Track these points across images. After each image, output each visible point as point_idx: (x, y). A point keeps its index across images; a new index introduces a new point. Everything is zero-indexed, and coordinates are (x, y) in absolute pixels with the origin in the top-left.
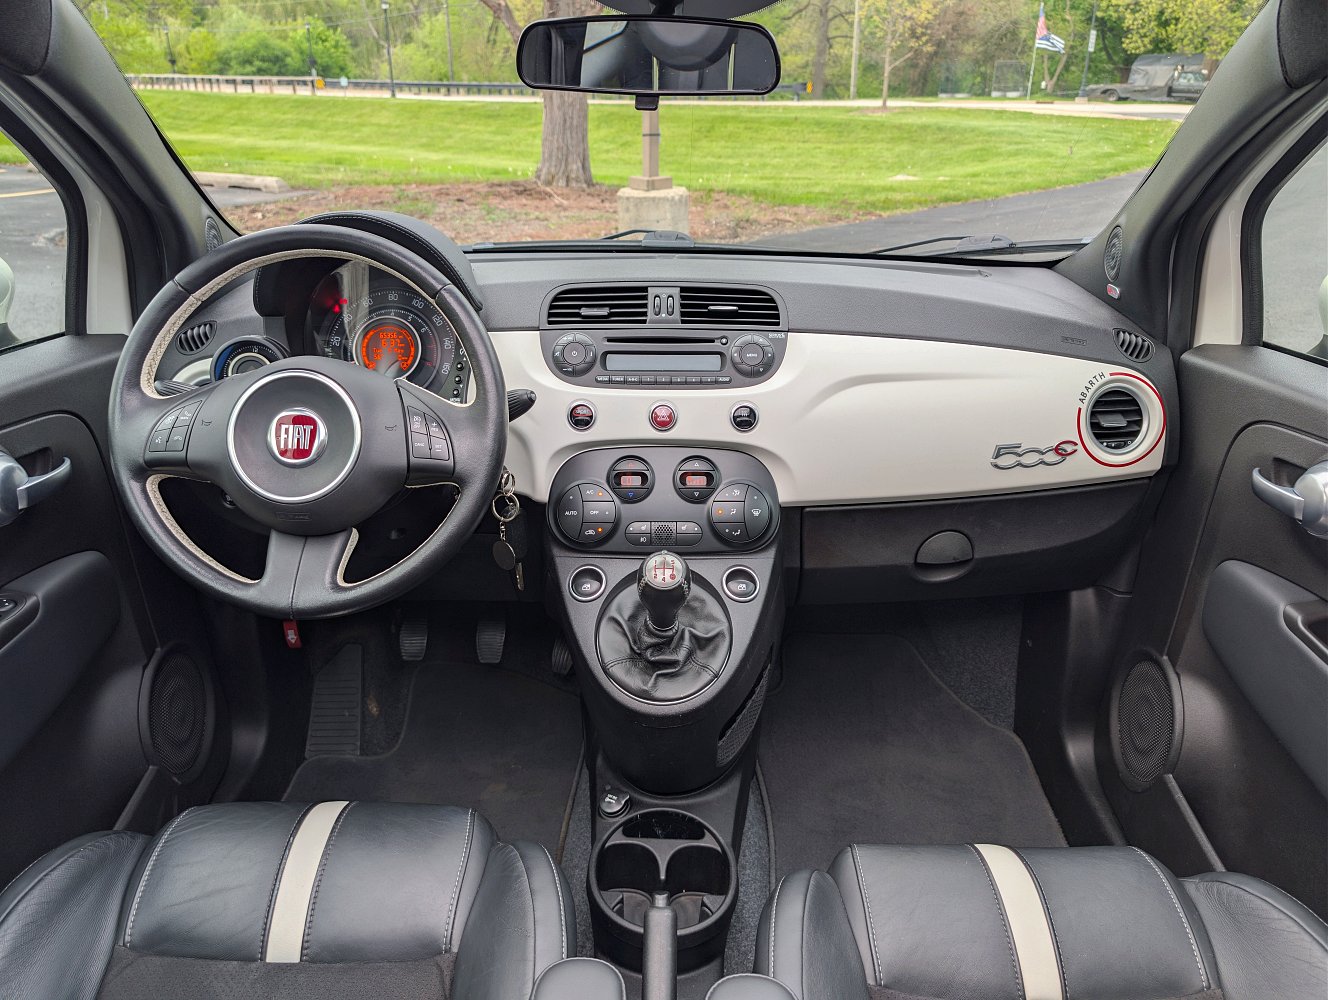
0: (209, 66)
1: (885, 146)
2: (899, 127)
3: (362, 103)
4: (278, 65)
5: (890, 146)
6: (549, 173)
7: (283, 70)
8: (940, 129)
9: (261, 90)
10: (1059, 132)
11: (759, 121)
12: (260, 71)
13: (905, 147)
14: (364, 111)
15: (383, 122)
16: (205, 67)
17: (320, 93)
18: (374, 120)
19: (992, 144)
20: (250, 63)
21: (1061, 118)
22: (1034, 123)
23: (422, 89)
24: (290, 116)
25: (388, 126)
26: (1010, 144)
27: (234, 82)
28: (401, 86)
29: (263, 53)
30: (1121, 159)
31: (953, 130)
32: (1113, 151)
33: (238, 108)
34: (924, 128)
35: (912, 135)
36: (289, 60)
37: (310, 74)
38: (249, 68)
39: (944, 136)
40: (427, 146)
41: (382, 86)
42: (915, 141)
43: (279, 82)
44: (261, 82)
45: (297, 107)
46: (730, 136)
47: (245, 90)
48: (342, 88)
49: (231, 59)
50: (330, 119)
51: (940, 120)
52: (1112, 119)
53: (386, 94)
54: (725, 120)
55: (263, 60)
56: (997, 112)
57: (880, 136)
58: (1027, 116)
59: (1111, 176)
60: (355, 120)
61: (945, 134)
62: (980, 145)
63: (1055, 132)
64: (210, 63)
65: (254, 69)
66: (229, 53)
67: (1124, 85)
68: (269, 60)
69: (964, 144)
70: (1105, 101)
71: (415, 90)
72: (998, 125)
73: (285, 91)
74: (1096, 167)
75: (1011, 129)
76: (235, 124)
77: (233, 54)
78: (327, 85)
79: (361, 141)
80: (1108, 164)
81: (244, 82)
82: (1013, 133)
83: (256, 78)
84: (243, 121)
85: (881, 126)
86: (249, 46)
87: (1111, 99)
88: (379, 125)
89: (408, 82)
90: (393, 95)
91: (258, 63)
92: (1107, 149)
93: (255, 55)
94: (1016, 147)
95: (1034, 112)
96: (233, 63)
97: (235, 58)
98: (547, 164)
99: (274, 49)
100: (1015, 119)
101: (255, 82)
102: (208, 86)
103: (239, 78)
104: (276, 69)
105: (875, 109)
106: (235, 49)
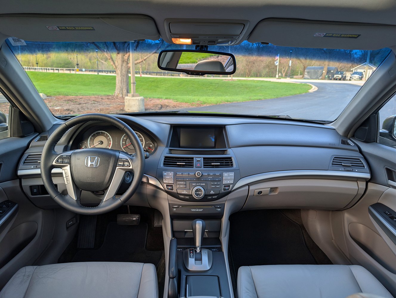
6: (118, 93)
9: (61, 72)
17: (78, 73)
27: (53, 69)
28: (100, 71)
37: (75, 68)
41: (95, 71)
43: (66, 70)
44: (61, 69)
47: (56, 71)
48: (83, 71)
53: (96, 73)
73: (68, 72)
78: (80, 70)
81: (56, 69)
83: (60, 69)
90: (98, 74)
98: (117, 91)
101: (59, 70)
102: (45, 70)
103: (55, 68)
105: (229, 80)
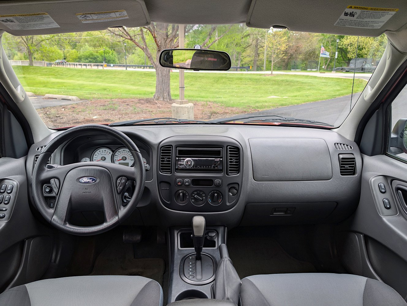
0: (76, 60)
1: (270, 86)
2: (275, 81)
3: (116, 72)
4: (95, 60)
5: (272, 86)
6: (158, 96)
7: (97, 61)
8: (287, 81)
9: (89, 67)
10: (324, 82)
11: (232, 78)
12: (90, 62)
13: (276, 87)
14: (116, 74)
15: (121, 77)
16: (75, 60)
17: (105, 68)
18: (119, 76)
19: (303, 86)
20: (87, 59)
21: (326, 78)
22: (317, 80)
23: (136, 67)
24: (94, 75)
25: (122, 78)
26: (308, 86)
27: (81, 65)
28: (130, 66)
29: (91, 56)
30: (342, 91)
31: (291, 81)
32: (340, 89)
33: (80, 73)
34: (282, 81)
35: (278, 83)
36: (98, 59)
37: (103, 63)
38: (87, 61)
39: (288, 83)
40: (133, 84)
41: (123, 66)
42: (279, 85)
43: (94, 65)
44: (89, 65)
45: (97, 72)
46: (224, 83)
47: (84, 67)
48: (111, 67)
49: (82, 58)
50: (106, 76)
51: (288, 78)
52: (342, 79)
53: (124, 69)
54: (222, 78)
55: (91, 58)
56: (306, 76)
57: (269, 83)
58: (315, 77)
59: (337, 97)
60: (113, 77)
61: (289, 83)
62: (299, 87)
63: (323, 82)
64: (76, 59)
65: (88, 61)
66: (81, 56)
67: (348, 67)
68: (93, 59)
69: (294, 86)
70: (342, 72)
71: (134, 67)
72: (306, 80)
74: (333, 94)
75: (309, 81)
76: (79, 77)
77: (83, 57)
78: (107, 66)
79: (114, 83)
80: (337, 93)
82: (309, 83)
84: (81, 76)
85: (269, 80)
86: (87, 54)
87: (344, 71)
88: (120, 78)
89: (132, 65)
90: (126, 69)
91: (90, 59)
92: (338, 88)
93: (89, 57)
94: (310, 87)
95: (318, 76)
96: (82, 59)
97: (83, 58)
98: (157, 94)
99: (94, 55)
100: (311, 78)
101: (87, 65)
104: (94, 61)
105: (269, 75)
106: (83, 55)
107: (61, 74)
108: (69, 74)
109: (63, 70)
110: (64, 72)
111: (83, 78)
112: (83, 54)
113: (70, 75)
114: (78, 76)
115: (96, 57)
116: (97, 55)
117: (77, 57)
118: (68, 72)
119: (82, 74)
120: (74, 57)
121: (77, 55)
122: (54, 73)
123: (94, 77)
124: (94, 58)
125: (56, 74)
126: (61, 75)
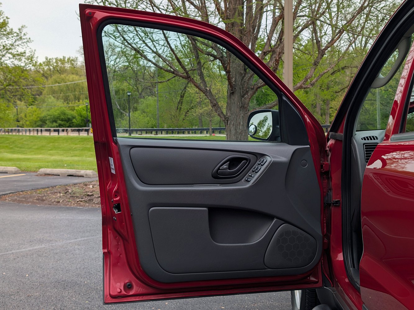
0: (35, 124)
4: (68, 123)
7: (71, 125)
24: (78, 146)
27: (49, 131)
29: (62, 117)
33: (53, 143)
38: (55, 124)
41: (124, 131)
43: (71, 130)
44: (62, 130)
45: (82, 141)
47: (54, 134)
49: (46, 120)
55: (62, 120)
64: (36, 122)
65: (57, 124)
66: (46, 117)
68: (65, 121)
73: (74, 134)
77: (48, 117)
81: (54, 130)
84: (55, 148)
91: (59, 122)
93: (58, 118)
96: (47, 122)
97: (49, 120)
99: (68, 115)
104: (67, 125)
106: (49, 115)
107: (20, 145)
108: (35, 145)
109: (23, 140)
110: (25, 143)
111: (59, 152)
112: (49, 113)
113: (36, 147)
114: (50, 149)
115: (70, 117)
116: (71, 115)
117: (39, 119)
118: (32, 142)
119: (56, 144)
120: (34, 118)
121: (39, 115)
122: (8, 145)
123: (79, 149)
124: (67, 120)
125: (11, 147)
126: (21, 148)
